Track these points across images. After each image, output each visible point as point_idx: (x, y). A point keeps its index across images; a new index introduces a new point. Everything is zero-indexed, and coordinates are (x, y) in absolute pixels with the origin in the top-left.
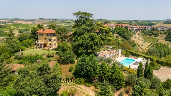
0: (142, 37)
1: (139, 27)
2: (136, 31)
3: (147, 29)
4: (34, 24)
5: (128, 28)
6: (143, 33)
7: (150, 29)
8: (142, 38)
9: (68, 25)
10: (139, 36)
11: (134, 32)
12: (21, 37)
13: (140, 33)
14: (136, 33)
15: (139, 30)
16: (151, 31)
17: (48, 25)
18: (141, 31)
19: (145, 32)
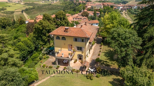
0: (129, 16)
1: (124, 6)
2: (122, 10)
3: (133, 8)
4: (9, 2)
5: (114, 7)
6: (129, 12)
7: (136, 8)
8: (130, 18)
9: (46, 4)
10: (125, 15)
11: (120, 11)
12: (3, 23)
13: (126, 12)
14: (123, 13)
15: (125, 9)
16: (137, 10)
17: (25, 3)
18: (126, 10)
19: (132, 11)
